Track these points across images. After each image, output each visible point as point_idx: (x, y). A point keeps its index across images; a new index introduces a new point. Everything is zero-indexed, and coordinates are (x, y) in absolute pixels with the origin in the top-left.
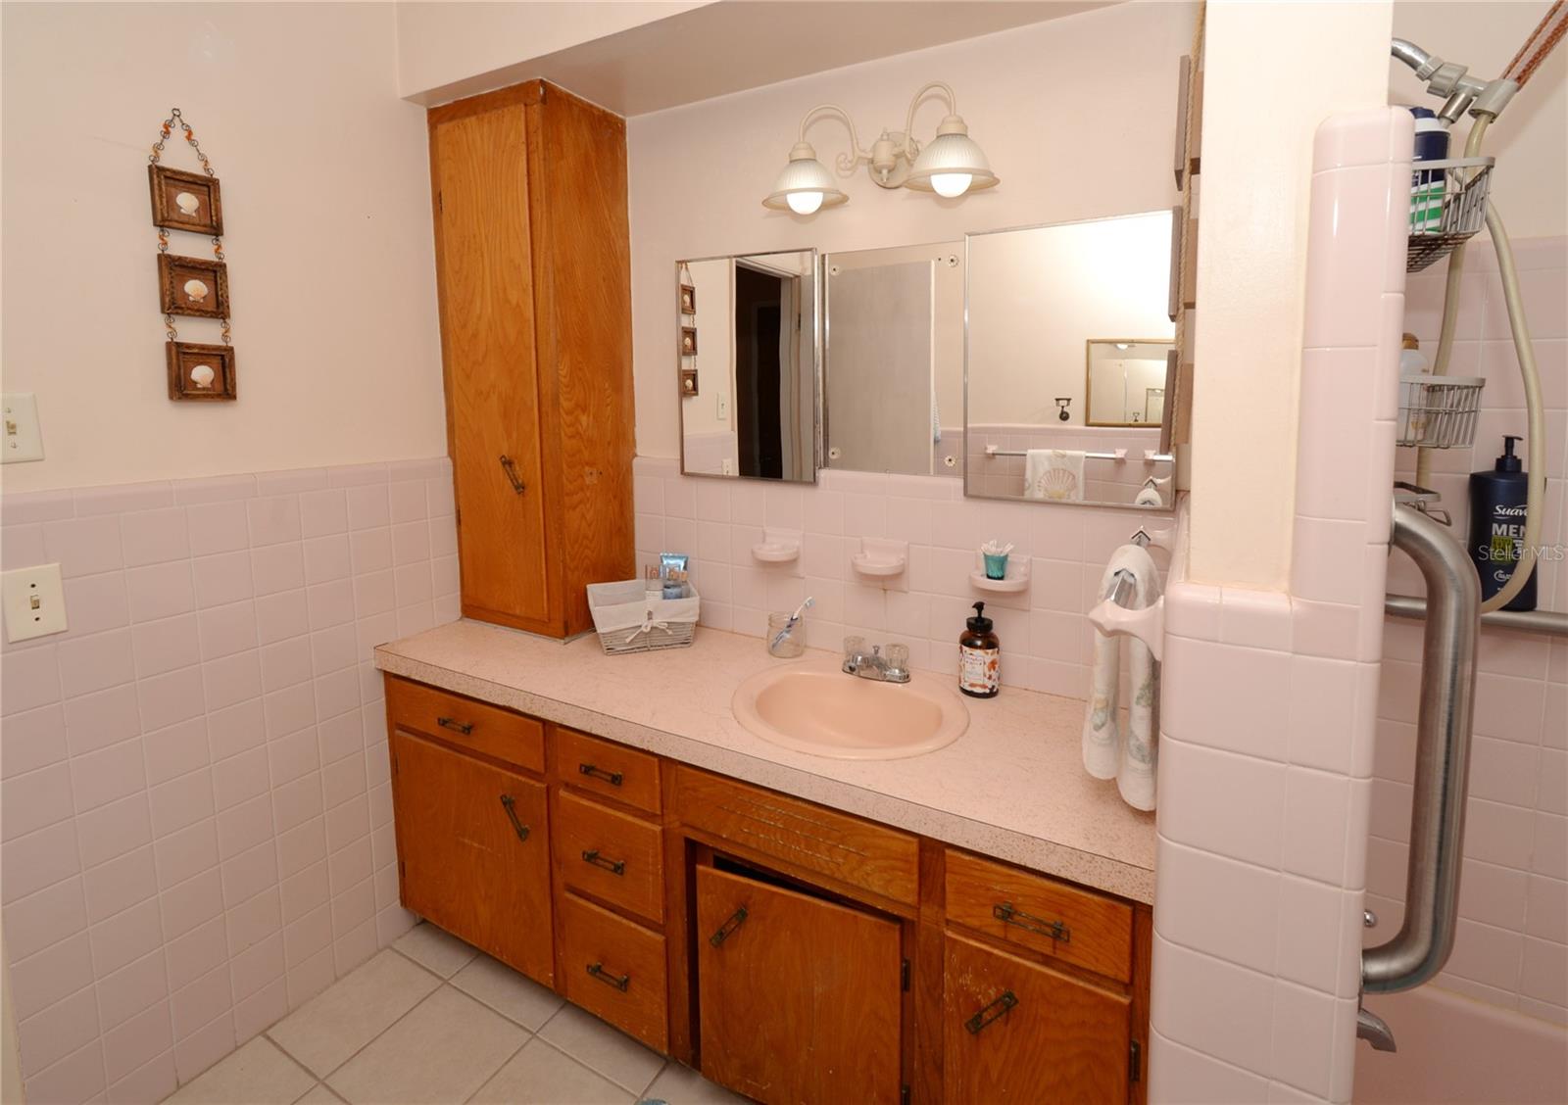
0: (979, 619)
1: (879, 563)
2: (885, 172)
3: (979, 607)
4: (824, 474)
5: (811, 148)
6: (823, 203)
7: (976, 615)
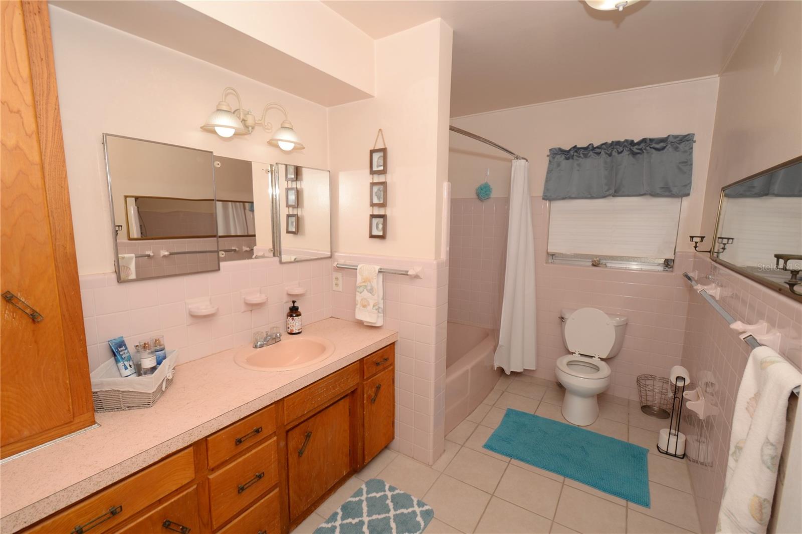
0: (294, 306)
1: (256, 298)
2: (250, 128)
3: (294, 302)
4: (222, 264)
5: (229, 106)
6: (235, 133)
7: (292, 305)
